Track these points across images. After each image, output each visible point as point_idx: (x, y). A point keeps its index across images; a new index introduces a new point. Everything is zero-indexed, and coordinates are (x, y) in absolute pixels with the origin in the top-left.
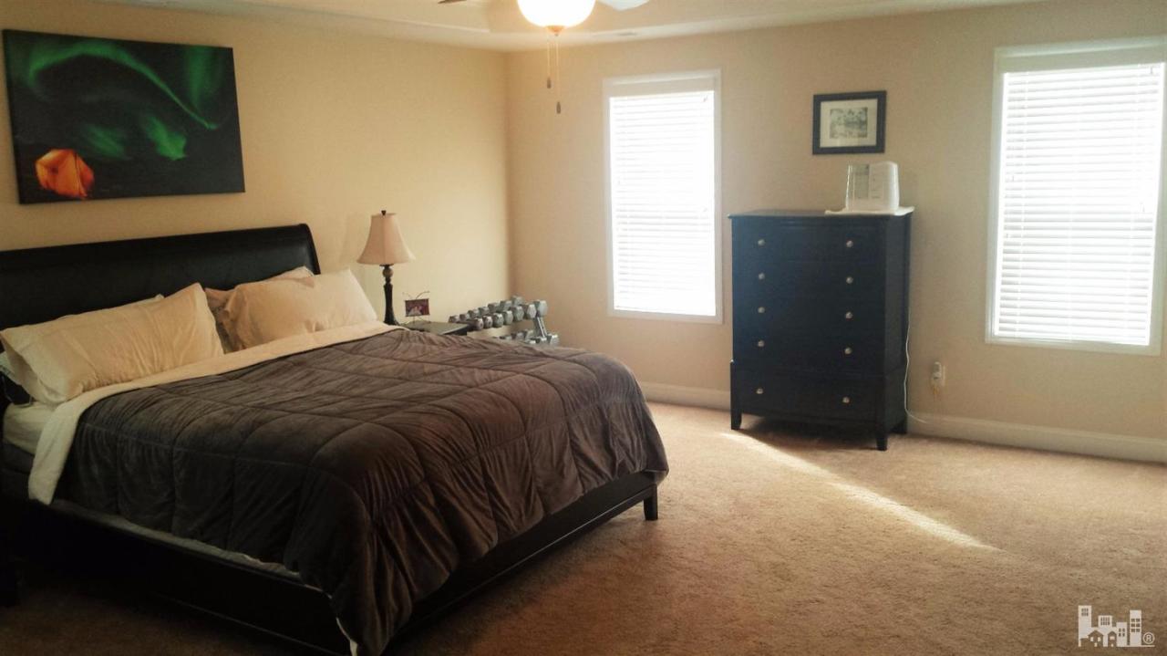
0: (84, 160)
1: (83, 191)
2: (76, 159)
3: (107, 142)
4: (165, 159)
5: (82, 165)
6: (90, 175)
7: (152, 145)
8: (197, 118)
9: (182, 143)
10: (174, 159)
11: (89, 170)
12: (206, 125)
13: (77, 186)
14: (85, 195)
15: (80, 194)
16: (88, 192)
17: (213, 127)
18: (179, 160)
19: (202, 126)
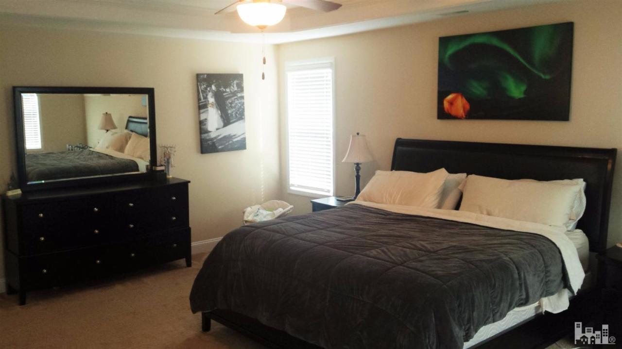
0: (466, 99)
1: (464, 115)
2: (462, 98)
3: (478, 89)
4: (512, 98)
5: (465, 101)
6: (468, 107)
7: (504, 90)
8: (536, 72)
9: (523, 88)
10: (517, 98)
11: (468, 104)
12: (543, 76)
13: (461, 112)
14: (464, 117)
15: (462, 117)
16: (466, 116)
17: (547, 77)
18: (520, 99)
19: (540, 77)
